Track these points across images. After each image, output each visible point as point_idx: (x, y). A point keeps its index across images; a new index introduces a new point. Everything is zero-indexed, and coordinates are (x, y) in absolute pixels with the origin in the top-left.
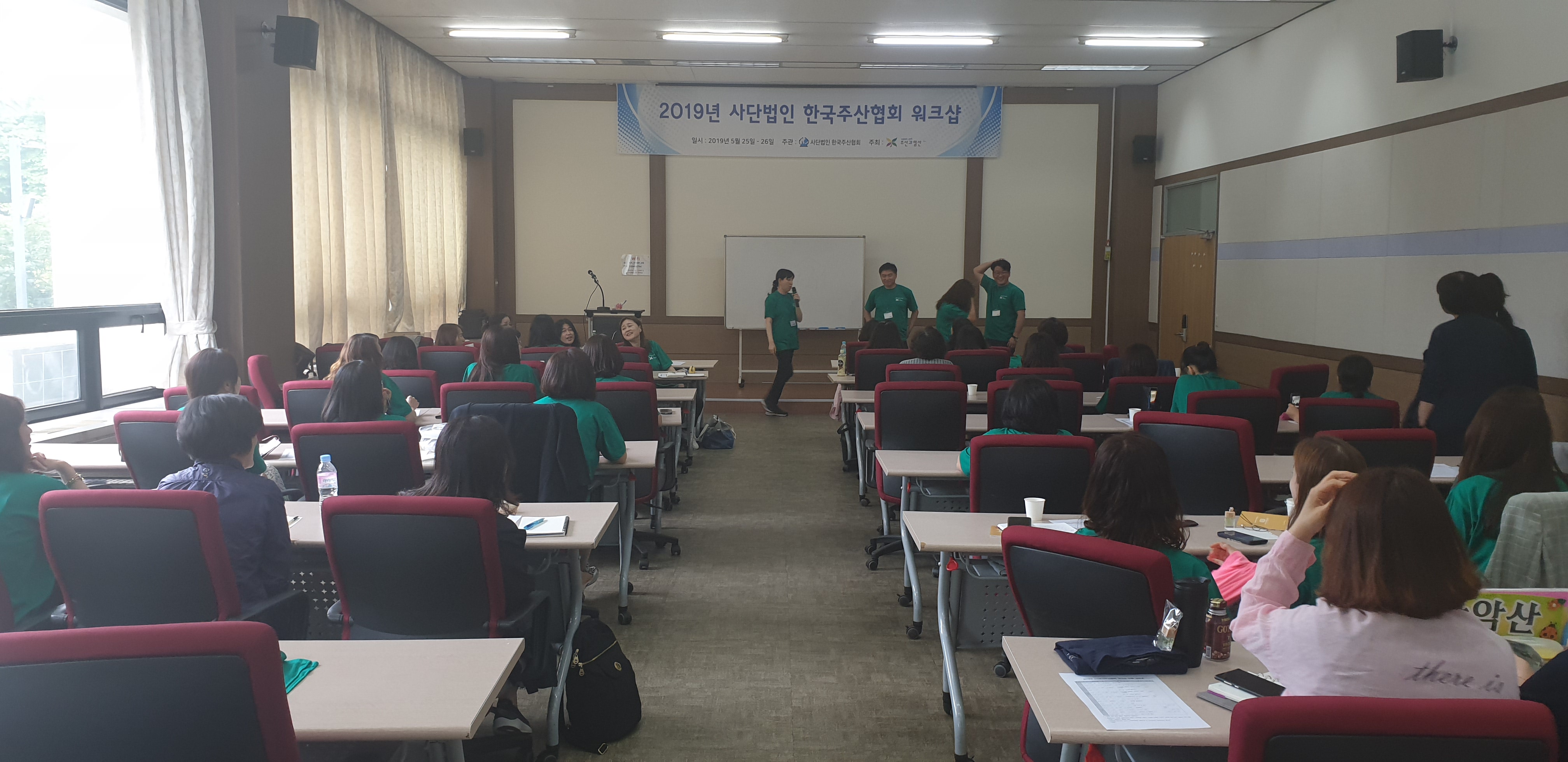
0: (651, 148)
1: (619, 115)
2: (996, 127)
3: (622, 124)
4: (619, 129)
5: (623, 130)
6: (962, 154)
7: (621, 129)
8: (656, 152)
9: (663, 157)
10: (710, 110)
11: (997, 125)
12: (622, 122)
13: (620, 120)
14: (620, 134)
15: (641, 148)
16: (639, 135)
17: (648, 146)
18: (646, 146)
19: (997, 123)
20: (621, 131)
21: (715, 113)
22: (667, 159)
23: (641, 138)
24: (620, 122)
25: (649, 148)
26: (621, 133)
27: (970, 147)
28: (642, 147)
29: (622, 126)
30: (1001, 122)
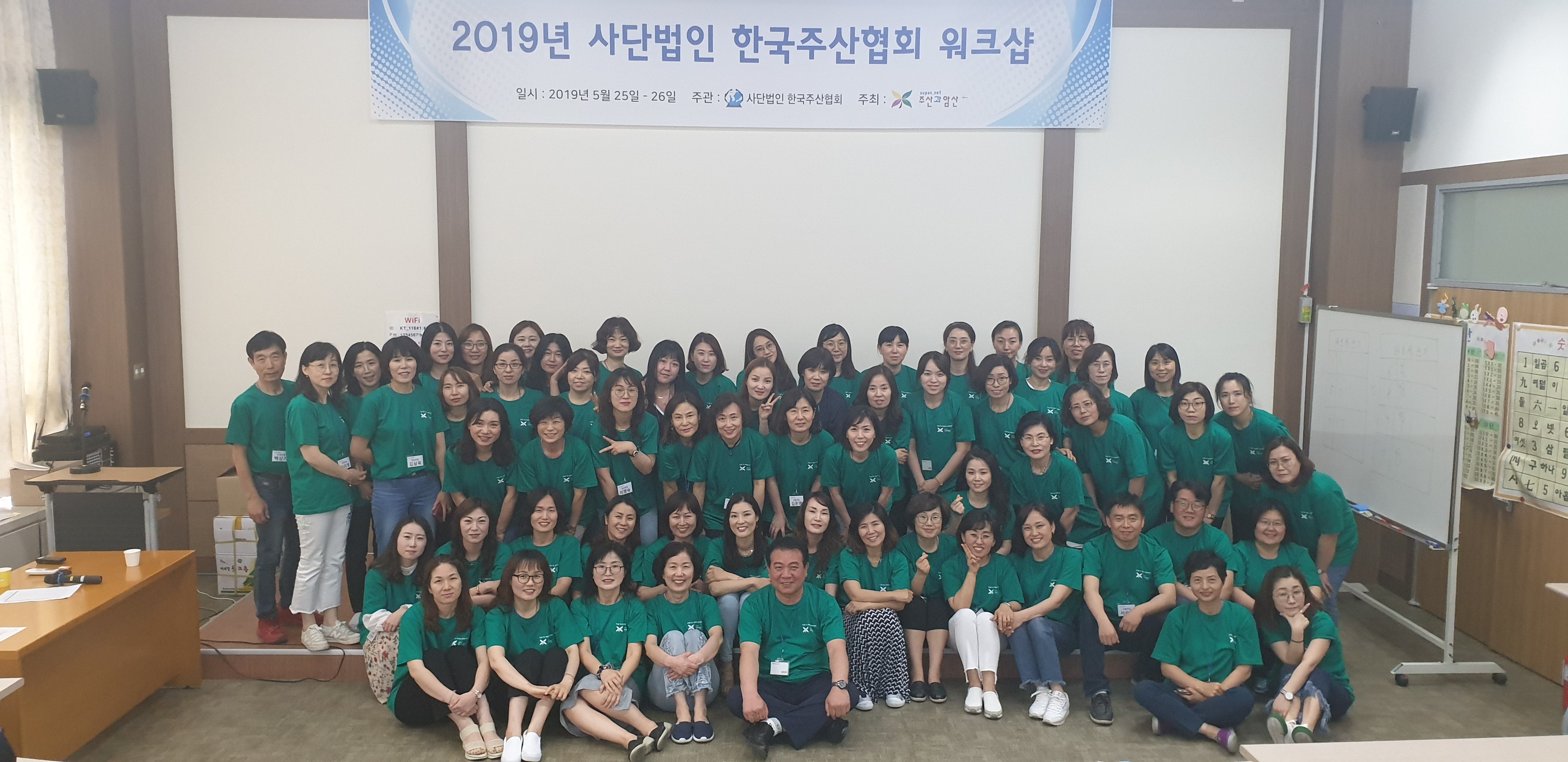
0: (436, 108)
1: (374, 46)
2: (1101, 71)
3: (380, 62)
4: (373, 73)
5: (381, 75)
6: (1036, 122)
7: (377, 71)
8: (446, 115)
9: (462, 126)
10: (552, 35)
11: (1101, 67)
12: (379, 58)
13: (375, 54)
14: (375, 81)
15: (416, 108)
16: (412, 83)
17: (431, 104)
18: (427, 105)
19: (1102, 63)
20: (378, 76)
21: (560, 40)
22: (471, 129)
23: (417, 90)
24: (375, 59)
25: (432, 109)
26: (378, 80)
27: (1051, 107)
28: (420, 107)
29: (380, 66)
30: (1109, 61)
